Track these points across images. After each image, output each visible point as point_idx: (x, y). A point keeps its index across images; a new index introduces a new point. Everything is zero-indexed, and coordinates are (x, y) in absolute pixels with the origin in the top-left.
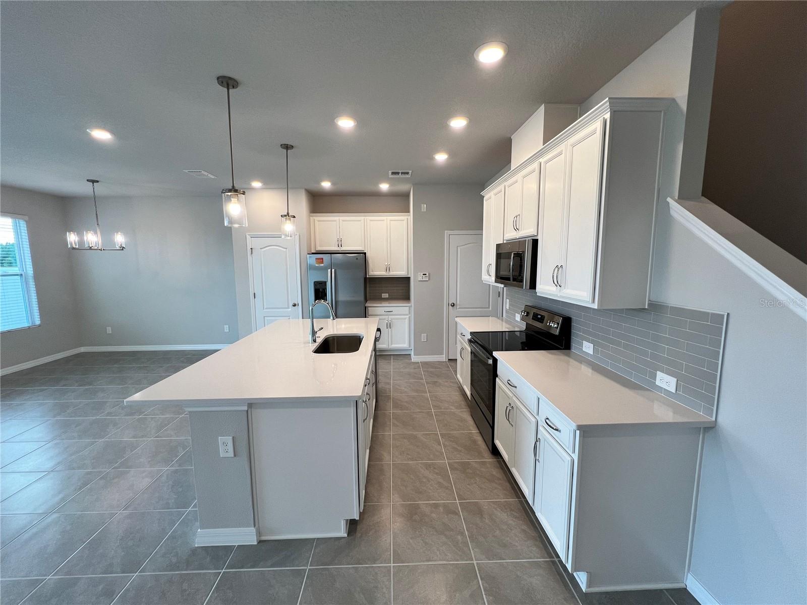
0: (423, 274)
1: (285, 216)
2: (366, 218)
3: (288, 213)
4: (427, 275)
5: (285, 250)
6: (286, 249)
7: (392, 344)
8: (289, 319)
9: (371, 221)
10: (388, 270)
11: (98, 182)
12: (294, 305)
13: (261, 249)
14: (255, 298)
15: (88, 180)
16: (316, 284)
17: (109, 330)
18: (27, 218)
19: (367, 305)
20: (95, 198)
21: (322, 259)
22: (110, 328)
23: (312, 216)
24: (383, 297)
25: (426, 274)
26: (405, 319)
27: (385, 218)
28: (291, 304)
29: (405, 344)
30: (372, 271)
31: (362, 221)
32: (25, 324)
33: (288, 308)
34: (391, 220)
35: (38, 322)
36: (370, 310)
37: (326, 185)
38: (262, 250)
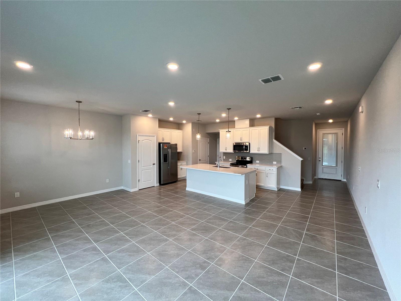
4: (195, 151)
6: (151, 141)
11: (81, 102)
12: (154, 164)
13: (142, 141)
14: (139, 162)
15: (76, 101)
16: (164, 155)
17: (17, 194)
21: (167, 145)
22: (18, 193)
27: (176, 131)
31: (170, 132)
33: (151, 165)
37: (171, 119)
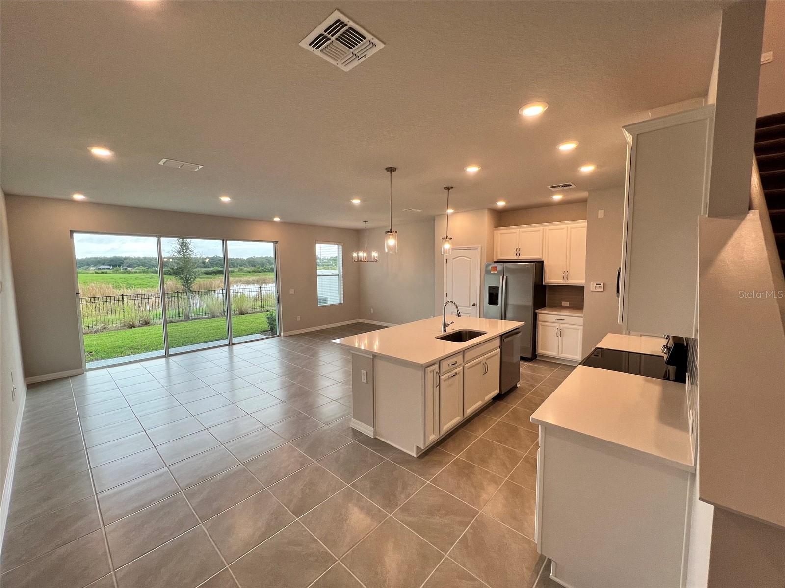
0: (597, 284)
1: (445, 238)
2: (545, 228)
3: (447, 236)
4: (602, 285)
5: (469, 260)
6: (471, 259)
7: (562, 353)
8: (470, 316)
9: (550, 230)
10: (565, 278)
11: (367, 221)
12: (474, 305)
13: (453, 259)
14: (446, 296)
15: (364, 220)
16: (490, 288)
17: (372, 310)
18: (342, 244)
19: (537, 311)
20: (366, 230)
21: (497, 267)
23: (495, 230)
24: (562, 305)
25: (600, 284)
26: (578, 330)
27: (565, 226)
28: (472, 303)
29: (577, 356)
30: (549, 279)
31: (541, 232)
32: (337, 302)
33: (469, 307)
34: (571, 228)
35: (342, 302)
36: (540, 316)
37: (501, 204)
38: (455, 260)
